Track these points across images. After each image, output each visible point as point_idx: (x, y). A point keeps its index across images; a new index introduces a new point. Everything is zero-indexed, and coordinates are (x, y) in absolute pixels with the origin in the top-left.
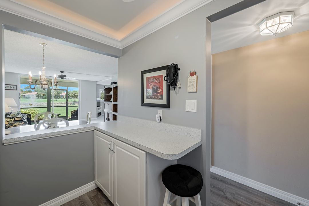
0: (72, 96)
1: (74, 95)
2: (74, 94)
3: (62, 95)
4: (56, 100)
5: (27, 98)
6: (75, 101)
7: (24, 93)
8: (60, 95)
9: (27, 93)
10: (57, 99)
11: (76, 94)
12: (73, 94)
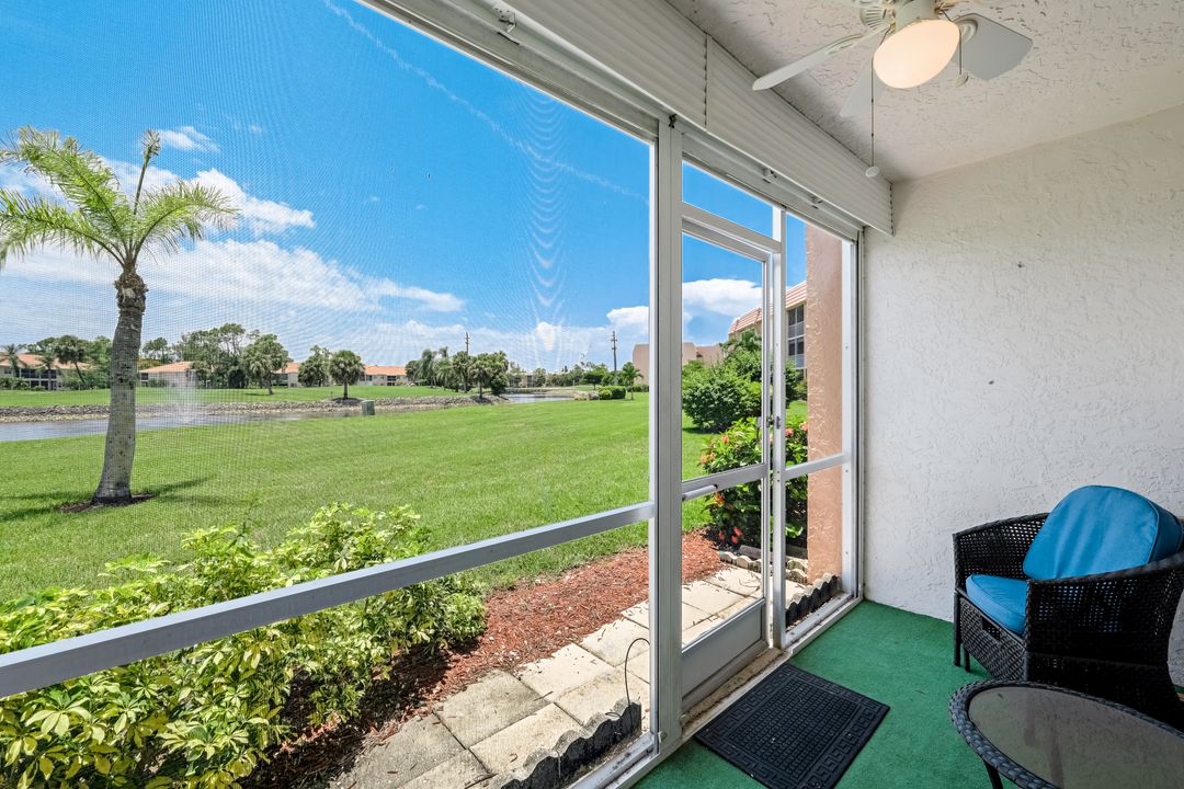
0: (334, 375)
1: (343, 369)
2: (342, 365)
3: (287, 371)
4: (271, 393)
5: (154, 384)
6: (346, 394)
7: (141, 368)
8: (279, 371)
9: (156, 365)
10: (274, 390)
11: (350, 364)
12: (338, 365)
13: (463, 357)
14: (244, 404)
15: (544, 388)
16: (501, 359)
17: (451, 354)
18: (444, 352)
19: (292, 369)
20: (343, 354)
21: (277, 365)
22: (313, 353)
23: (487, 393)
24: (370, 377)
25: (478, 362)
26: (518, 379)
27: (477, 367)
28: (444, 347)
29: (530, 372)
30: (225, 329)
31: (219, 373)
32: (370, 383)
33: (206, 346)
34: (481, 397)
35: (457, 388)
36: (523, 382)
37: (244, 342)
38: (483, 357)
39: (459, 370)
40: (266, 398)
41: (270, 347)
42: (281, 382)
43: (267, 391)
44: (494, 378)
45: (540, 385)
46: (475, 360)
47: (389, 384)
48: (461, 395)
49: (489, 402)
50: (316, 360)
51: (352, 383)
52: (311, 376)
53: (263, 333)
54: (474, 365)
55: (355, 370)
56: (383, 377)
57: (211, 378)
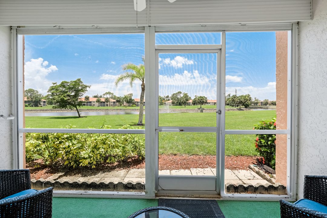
0: (199, 102)
2: (200, 100)
3: (189, 102)
4: (185, 107)
6: (201, 107)
8: (188, 102)
11: (202, 99)
13: (235, 97)
14: (179, 109)
15: (268, 106)
16: (248, 97)
17: (231, 96)
18: (229, 95)
19: (191, 101)
20: (200, 97)
21: (187, 100)
22: (195, 97)
23: (243, 107)
24: (209, 103)
25: (239, 98)
26: (257, 103)
27: (239, 99)
28: (229, 94)
29: (262, 101)
30: (178, 93)
31: (177, 102)
32: (209, 105)
33: (175, 96)
34: (240, 109)
35: (233, 106)
36: (259, 104)
37: (182, 95)
38: (242, 96)
39: (233, 100)
40: (184, 108)
41: (186, 96)
42: (189, 104)
43: (184, 106)
44: (245, 103)
45: (266, 105)
46: (238, 97)
47: (214, 105)
48: (234, 108)
49: (243, 110)
50: (195, 99)
51: (202, 104)
52: (194, 103)
53: (185, 93)
54: (238, 99)
55: (203, 101)
56: (213, 103)
57: (176, 104)
